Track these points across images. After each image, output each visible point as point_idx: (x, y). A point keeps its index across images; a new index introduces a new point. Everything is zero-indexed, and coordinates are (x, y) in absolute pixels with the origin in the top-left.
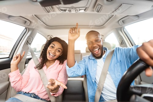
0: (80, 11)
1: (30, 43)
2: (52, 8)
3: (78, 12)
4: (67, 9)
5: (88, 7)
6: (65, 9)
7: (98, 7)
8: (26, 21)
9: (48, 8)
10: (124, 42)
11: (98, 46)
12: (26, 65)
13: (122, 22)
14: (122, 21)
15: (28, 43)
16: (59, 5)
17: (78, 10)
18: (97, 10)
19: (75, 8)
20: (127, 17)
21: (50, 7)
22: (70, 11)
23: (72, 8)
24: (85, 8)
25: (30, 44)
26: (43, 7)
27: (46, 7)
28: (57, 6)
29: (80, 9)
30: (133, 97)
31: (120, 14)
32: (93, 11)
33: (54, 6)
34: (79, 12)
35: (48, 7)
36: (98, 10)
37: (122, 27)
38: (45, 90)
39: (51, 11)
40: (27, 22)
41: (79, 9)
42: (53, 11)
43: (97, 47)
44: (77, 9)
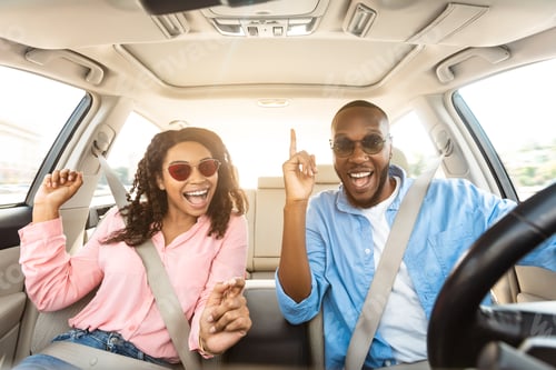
0: (293, 28)
1: (105, 149)
2: (188, 18)
3: (284, 36)
4: (242, 22)
5: (322, 17)
6: (236, 22)
7: (358, 14)
8: (89, 70)
9: (173, 19)
10: (456, 147)
11: (370, 165)
12: (90, 231)
13: (447, 70)
14: (450, 68)
15: (98, 148)
16: (212, 8)
17: (285, 28)
18: (356, 27)
19: (274, 20)
20: (465, 53)
21: (180, 15)
22: (253, 30)
23: (262, 20)
24: (309, 21)
25: (104, 153)
26: (154, 17)
27: (165, 17)
28: (205, 11)
29: (292, 22)
30: (491, 349)
31: (441, 41)
32: (341, 30)
33: (195, 13)
34: (289, 33)
35: (172, 16)
36: (360, 26)
37: (448, 91)
38: (160, 325)
39: (181, 29)
40: (93, 71)
41: (286, 22)
42: (191, 31)
43: (366, 167)
44: (281, 23)
